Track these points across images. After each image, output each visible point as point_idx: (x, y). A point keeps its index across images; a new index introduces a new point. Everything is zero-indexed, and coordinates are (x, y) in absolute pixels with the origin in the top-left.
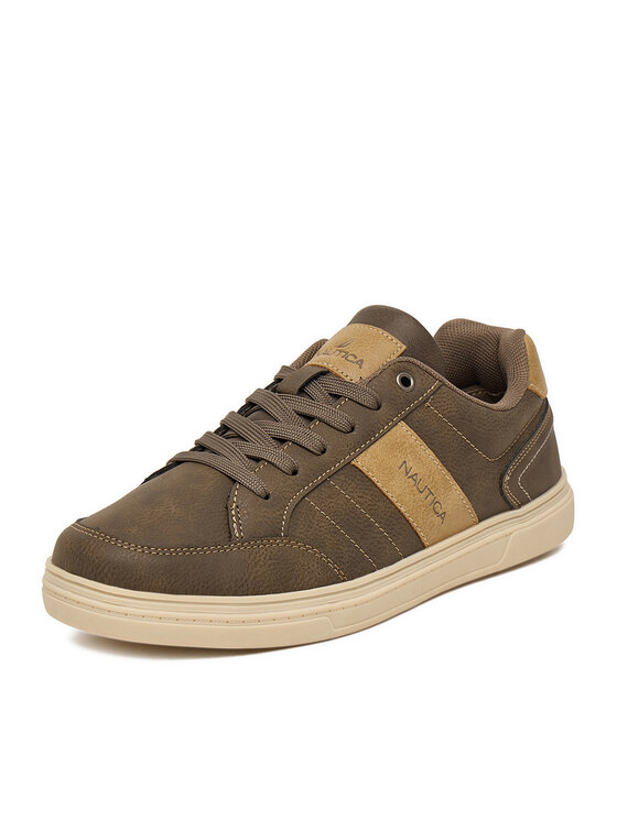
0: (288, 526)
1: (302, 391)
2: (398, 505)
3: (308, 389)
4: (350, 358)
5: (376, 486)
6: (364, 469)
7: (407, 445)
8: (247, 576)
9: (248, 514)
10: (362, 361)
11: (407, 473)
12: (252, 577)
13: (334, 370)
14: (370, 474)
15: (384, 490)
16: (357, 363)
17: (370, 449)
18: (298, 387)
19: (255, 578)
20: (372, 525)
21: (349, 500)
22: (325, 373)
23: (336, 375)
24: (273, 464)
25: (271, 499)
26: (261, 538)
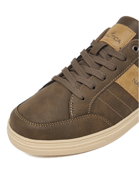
0: (91, 109)
1: (98, 53)
2: (132, 94)
3: (100, 53)
4: (116, 39)
5: (124, 89)
6: (120, 84)
7: (135, 73)
8: (75, 132)
9: (76, 106)
10: (120, 40)
11: (135, 83)
12: (77, 132)
13: (110, 44)
14: (122, 85)
15: (127, 90)
16: (118, 41)
17: (122, 76)
18: (97, 52)
19: (78, 132)
20: (122, 103)
21: (113, 96)
22: (107, 45)
23: (110, 46)
24: (86, 86)
25: (85, 99)
26: (81, 116)
